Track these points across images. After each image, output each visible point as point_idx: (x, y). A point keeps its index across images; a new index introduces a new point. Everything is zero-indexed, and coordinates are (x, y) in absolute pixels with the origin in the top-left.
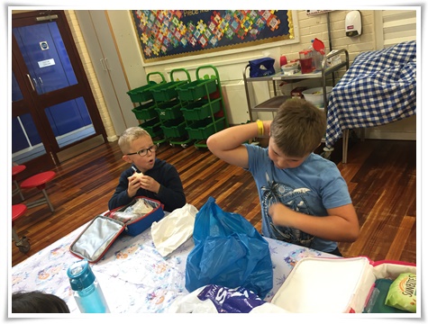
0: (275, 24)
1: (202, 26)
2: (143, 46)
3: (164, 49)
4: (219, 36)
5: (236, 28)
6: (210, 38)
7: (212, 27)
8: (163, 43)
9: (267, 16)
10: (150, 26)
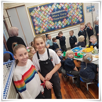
0: (81, 20)
1: (60, 22)
2: (35, 30)
3: (45, 31)
4: (65, 25)
5: (70, 22)
6: (62, 25)
7: (63, 22)
8: (44, 29)
9: (79, 18)
10: (39, 24)
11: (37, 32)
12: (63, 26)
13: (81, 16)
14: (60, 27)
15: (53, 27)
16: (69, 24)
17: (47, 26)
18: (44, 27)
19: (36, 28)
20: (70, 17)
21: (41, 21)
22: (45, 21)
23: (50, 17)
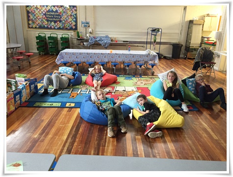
0: (74, 27)
1: (53, 23)
2: (29, 24)
3: (37, 27)
4: (58, 27)
7: (56, 24)
8: (37, 25)
9: (72, 25)
10: (34, 19)
11: (31, 26)
12: (56, 28)
13: (74, 23)
14: (53, 27)
15: (46, 26)
16: (61, 27)
17: (41, 23)
18: (37, 23)
19: (30, 22)
20: (63, 21)
21: (35, 17)
22: (39, 18)
23: (44, 16)
